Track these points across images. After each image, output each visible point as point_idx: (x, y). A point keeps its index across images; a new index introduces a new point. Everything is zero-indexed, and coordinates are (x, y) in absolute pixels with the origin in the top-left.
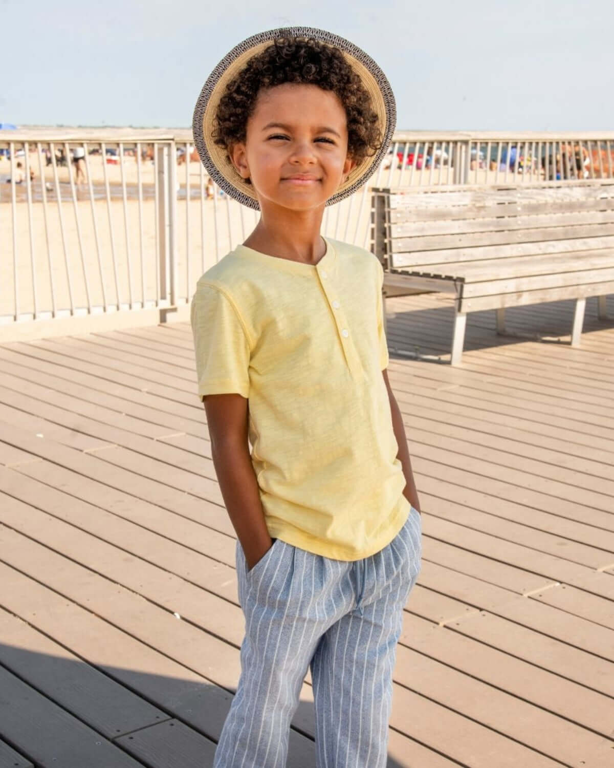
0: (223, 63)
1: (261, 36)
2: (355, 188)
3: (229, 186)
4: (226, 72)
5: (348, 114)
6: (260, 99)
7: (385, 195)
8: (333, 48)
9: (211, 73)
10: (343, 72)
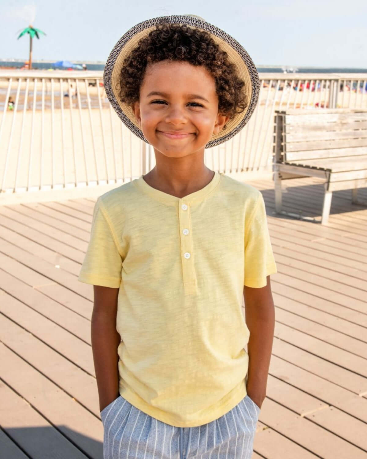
0: (120, 43)
1: (147, 23)
2: (233, 134)
3: (138, 131)
4: (124, 50)
5: (217, 83)
6: (147, 72)
7: (283, 115)
8: (203, 32)
9: (111, 51)
10: (209, 52)
